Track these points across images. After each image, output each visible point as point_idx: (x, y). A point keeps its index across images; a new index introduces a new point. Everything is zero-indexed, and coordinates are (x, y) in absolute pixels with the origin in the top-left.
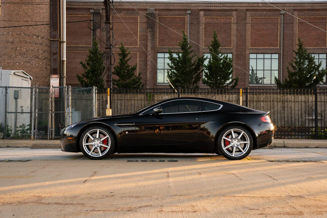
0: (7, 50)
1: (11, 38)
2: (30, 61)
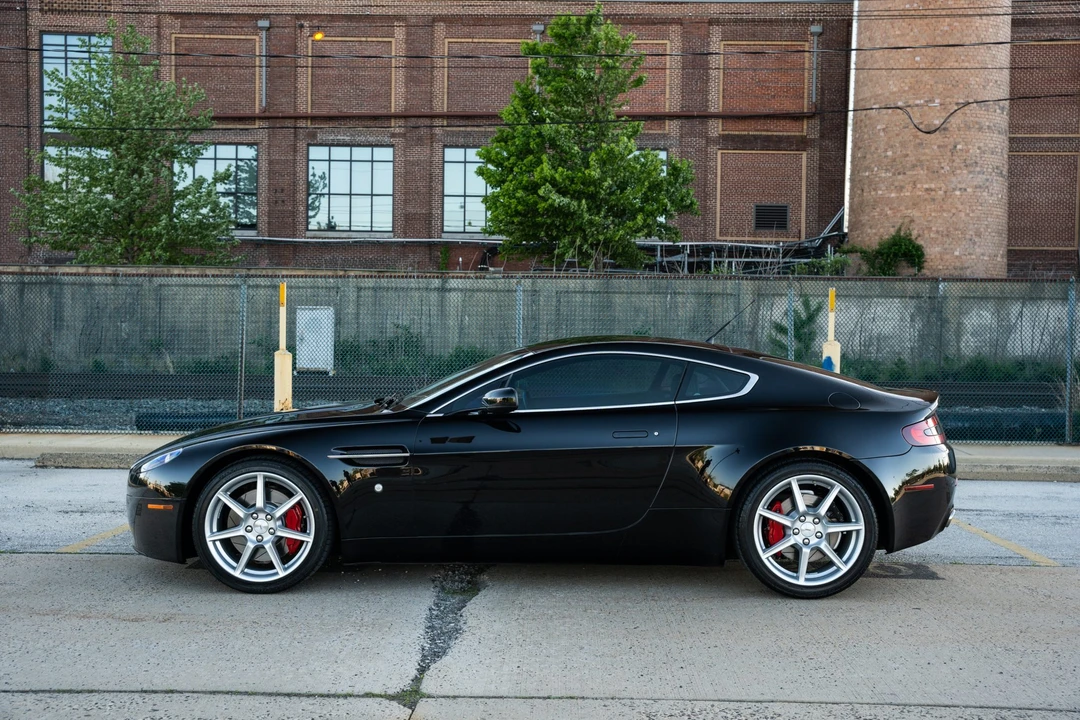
0: (927, 151)
1: (938, 115)
2: (988, 184)
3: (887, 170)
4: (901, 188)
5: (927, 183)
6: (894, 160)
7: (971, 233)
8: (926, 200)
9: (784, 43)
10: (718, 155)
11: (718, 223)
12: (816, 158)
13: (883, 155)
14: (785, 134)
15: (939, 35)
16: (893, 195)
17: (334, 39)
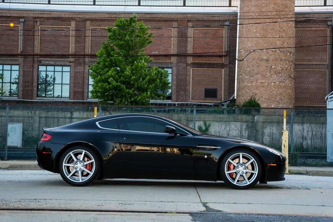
1: (265, 55)
2: (284, 81)
3: (247, 75)
4: (252, 82)
5: (261, 80)
6: (250, 72)
7: (278, 99)
8: (261, 86)
9: (215, 29)
10: (191, 70)
11: (191, 95)
12: (228, 71)
13: (246, 70)
14: (216, 62)
15: (265, 26)
16: (249, 85)
17: (49, 26)
